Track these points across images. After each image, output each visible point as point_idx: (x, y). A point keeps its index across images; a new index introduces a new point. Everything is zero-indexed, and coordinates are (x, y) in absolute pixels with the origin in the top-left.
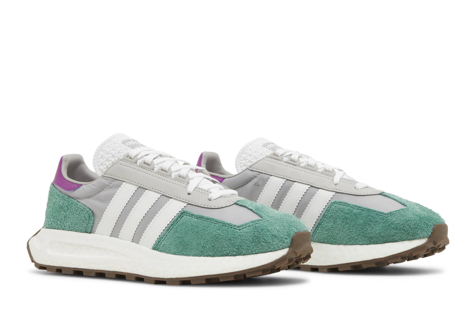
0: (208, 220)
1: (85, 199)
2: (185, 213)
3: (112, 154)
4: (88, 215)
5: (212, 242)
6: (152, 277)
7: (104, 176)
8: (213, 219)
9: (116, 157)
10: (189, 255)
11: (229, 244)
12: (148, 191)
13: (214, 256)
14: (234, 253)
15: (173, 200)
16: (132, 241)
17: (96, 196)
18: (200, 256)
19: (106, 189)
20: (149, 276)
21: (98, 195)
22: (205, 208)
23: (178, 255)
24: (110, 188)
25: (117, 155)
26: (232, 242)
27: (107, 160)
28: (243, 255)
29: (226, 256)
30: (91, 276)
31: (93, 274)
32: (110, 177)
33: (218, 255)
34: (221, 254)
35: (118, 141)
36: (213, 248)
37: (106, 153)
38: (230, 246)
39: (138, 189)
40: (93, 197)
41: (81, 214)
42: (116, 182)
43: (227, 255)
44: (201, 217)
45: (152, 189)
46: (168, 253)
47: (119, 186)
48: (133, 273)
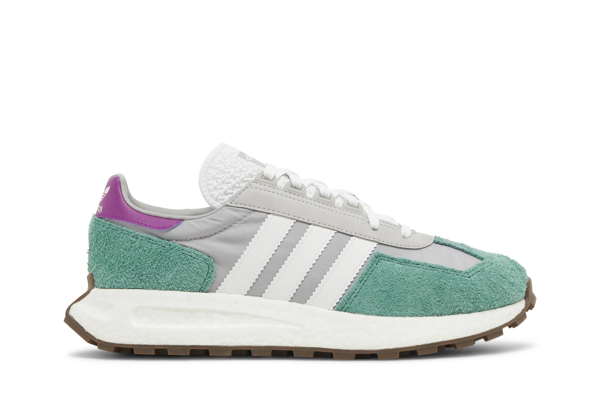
0: (419, 266)
1: (196, 241)
2: (380, 256)
3: (229, 173)
4: (206, 266)
5: (436, 295)
6: (350, 349)
7: (231, 206)
8: (425, 264)
9: (238, 177)
10: (404, 316)
11: (461, 297)
12: (313, 226)
13: (441, 315)
14: (469, 309)
15: (355, 239)
16: (290, 300)
17: (217, 235)
18: (422, 315)
19: (236, 225)
20: (344, 349)
21: (223, 234)
22: (403, 248)
23: (387, 316)
24: (246, 222)
25: (239, 175)
26: (464, 294)
27: (223, 182)
28: (479, 311)
29: (457, 314)
30: (224, 355)
31: (229, 353)
32: (243, 208)
33: (446, 312)
34: (451, 311)
35: (232, 154)
36: (440, 304)
37: (219, 172)
38: (462, 300)
39: (296, 223)
40: (214, 237)
41: (193, 263)
42: (254, 215)
43: (459, 313)
44: (406, 262)
45: (319, 224)
46: (368, 315)
47: (262, 220)
48: (308, 347)
